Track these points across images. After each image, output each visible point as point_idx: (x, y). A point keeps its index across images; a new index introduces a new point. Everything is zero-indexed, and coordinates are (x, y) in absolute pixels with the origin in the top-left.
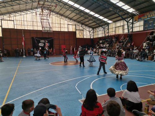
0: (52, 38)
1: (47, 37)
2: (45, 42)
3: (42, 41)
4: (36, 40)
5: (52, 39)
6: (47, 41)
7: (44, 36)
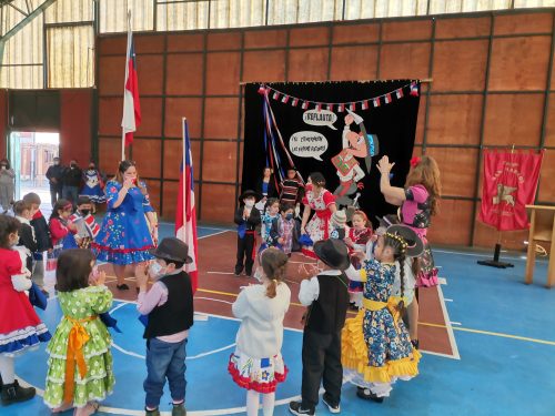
0: (404, 84)
1: (364, 78)
2: (340, 124)
3: (321, 116)
4: (275, 105)
5: (407, 91)
6: (358, 111)
7: (338, 76)
